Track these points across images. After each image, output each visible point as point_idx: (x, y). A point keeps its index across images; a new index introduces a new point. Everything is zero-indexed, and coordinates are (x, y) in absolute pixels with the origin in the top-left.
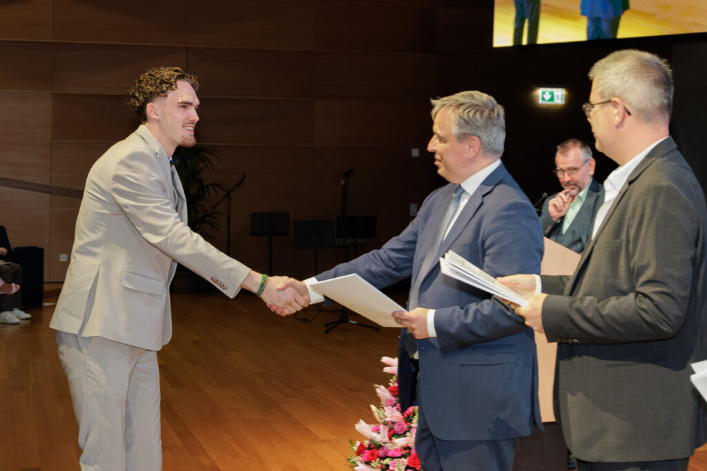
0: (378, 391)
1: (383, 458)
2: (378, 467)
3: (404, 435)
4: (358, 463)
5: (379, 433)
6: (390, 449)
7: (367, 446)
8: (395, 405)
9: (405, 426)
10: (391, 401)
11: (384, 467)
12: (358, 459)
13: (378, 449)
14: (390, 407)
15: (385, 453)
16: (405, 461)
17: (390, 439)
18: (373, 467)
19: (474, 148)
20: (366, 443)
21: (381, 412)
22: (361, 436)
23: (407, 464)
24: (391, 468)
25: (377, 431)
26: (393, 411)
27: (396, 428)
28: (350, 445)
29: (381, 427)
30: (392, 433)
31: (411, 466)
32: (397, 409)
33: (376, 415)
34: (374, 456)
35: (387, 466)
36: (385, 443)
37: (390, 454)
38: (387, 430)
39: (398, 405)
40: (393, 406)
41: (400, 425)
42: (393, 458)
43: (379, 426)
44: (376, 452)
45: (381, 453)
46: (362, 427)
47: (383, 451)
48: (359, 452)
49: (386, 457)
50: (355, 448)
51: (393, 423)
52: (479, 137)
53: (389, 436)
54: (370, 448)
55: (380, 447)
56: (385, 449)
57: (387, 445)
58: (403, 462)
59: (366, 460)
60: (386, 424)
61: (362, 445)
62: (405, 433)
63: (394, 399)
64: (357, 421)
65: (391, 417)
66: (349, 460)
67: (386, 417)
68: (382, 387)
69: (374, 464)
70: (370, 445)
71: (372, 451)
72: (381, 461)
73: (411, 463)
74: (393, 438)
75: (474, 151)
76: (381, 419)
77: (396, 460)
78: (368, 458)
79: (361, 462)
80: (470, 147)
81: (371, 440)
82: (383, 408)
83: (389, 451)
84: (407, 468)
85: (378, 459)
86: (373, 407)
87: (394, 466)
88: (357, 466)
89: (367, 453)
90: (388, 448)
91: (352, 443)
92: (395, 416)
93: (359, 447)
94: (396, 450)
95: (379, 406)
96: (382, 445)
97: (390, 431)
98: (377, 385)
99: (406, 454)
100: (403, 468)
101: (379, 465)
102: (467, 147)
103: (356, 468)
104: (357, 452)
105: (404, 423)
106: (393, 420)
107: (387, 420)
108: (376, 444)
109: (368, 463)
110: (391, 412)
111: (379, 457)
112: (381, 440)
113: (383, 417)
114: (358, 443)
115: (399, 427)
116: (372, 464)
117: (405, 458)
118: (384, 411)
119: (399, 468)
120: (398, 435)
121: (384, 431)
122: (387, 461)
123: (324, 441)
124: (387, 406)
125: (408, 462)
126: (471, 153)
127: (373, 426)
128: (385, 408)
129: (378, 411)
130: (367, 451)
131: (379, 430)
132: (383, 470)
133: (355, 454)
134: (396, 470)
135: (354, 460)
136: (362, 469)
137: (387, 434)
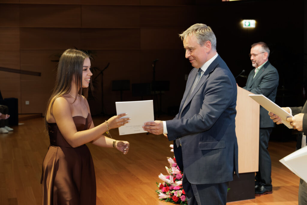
0: (169, 160)
1: (171, 190)
2: (169, 195)
3: (180, 180)
4: (160, 193)
5: (169, 179)
6: (174, 186)
7: (164, 185)
8: (176, 166)
9: (181, 176)
10: (174, 165)
11: (172, 194)
12: (160, 191)
13: (169, 186)
14: (174, 167)
16: (181, 191)
17: (174, 182)
18: (167, 195)
20: (164, 184)
21: (170, 170)
22: (161, 181)
23: (182, 193)
24: (175, 195)
26: (175, 169)
27: (177, 176)
28: (157, 185)
29: (170, 176)
30: (175, 179)
31: (184, 193)
32: (177, 168)
33: (168, 171)
34: (167, 190)
35: (173, 194)
37: (174, 189)
38: (173, 178)
39: (178, 166)
40: (175, 167)
41: (178, 175)
42: (176, 190)
43: (169, 176)
44: (168, 188)
45: (170, 188)
46: (162, 176)
47: (171, 187)
50: (159, 186)
51: (176, 175)
53: (174, 180)
54: (165, 186)
56: (172, 186)
58: (180, 192)
59: (164, 191)
60: (172, 175)
61: (162, 185)
62: (181, 179)
63: (176, 163)
64: (159, 174)
65: (175, 172)
66: (156, 191)
67: (172, 172)
68: (170, 158)
69: (167, 193)
70: (165, 185)
71: (167, 187)
72: (170, 192)
73: (184, 192)
74: (176, 181)
76: (170, 173)
77: (177, 191)
78: (165, 191)
79: (162, 193)
80: (206, 46)
81: (166, 183)
82: (171, 168)
84: (182, 194)
85: (169, 191)
86: (166, 168)
87: (176, 194)
88: (160, 194)
89: (164, 188)
90: (173, 186)
91: (157, 184)
92: (176, 171)
93: (160, 186)
94: (177, 187)
95: (169, 167)
96: (171, 184)
97: (174, 178)
98: (168, 158)
99: (181, 188)
100: (180, 195)
101: (169, 194)
103: (159, 195)
105: (180, 174)
106: (176, 173)
107: (173, 173)
108: (168, 184)
109: (164, 193)
110: (174, 169)
112: (170, 182)
113: (171, 172)
114: (160, 184)
115: (178, 176)
116: (166, 193)
117: (181, 190)
118: (171, 169)
119: (178, 195)
120: (178, 180)
122: (173, 192)
123: (145, 183)
124: (173, 167)
125: (183, 192)
127: (166, 176)
128: (172, 168)
129: (169, 169)
130: (164, 187)
131: (169, 178)
132: (171, 196)
133: (159, 189)
134: (177, 196)
135: (158, 191)
136: (162, 195)
137: (173, 180)
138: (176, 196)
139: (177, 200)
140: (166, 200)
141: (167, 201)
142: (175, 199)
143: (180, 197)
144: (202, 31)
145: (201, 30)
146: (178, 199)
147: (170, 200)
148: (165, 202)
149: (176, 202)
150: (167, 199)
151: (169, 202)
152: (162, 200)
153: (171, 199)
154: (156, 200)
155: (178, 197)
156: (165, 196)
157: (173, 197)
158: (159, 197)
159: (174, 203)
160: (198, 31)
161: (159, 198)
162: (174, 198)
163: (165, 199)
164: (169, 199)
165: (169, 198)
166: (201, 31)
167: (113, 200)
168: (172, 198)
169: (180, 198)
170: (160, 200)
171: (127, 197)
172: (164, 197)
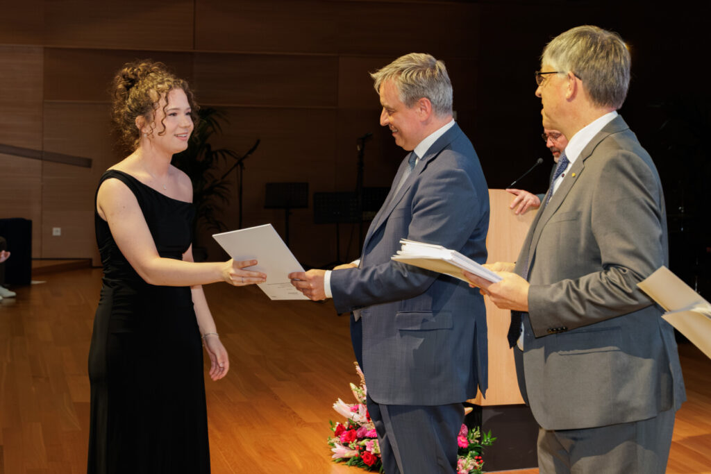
1: (361, 439)
2: (355, 449)
4: (336, 444)
5: (358, 413)
6: (368, 429)
7: (346, 428)
11: (361, 448)
12: (336, 440)
13: (356, 430)
15: (363, 434)
17: (368, 420)
18: (351, 449)
19: (426, 110)
20: (346, 425)
21: (359, 390)
22: (339, 416)
24: (368, 449)
25: (356, 410)
28: (330, 426)
29: (360, 406)
33: (355, 393)
34: (351, 437)
35: (365, 447)
36: (363, 423)
37: (367, 435)
42: (370, 438)
43: (357, 406)
44: (354, 433)
45: (359, 433)
46: (341, 406)
47: (361, 431)
48: (337, 434)
49: (364, 438)
50: (335, 429)
52: (428, 97)
53: (367, 415)
54: (349, 429)
55: (358, 427)
56: (363, 429)
57: (366, 426)
59: (344, 442)
61: (341, 427)
64: (335, 401)
66: (327, 441)
70: (349, 425)
71: (350, 433)
72: (359, 442)
75: (427, 113)
76: (360, 398)
77: (373, 440)
78: (346, 440)
79: (339, 444)
80: (421, 109)
81: (349, 419)
82: (362, 386)
83: (366, 431)
85: (356, 440)
86: (353, 386)
87: (371, 447)
88: (335, 447)
89: (345, 434)
90: (365, 429)
91: (332, 424)
93: (337, 428)
95: (358, 384)
96: (360, 425)
101: (356, 447)
102: (418, 110)
103: (334, 450)
104: (335, 432)
108: (354, 425)
109: (346, 445)
111: (357, 438)
112: (359, 419)
113: (361, 395)
114: (338, 423)
116: (350, 446)
118: (363, 390)
119: (375, 450)
121: (363, 410)
122: (365, 442)
123: (309, 425)
126: (424, 115)
127: (352, 405)
129: (357, 388)
130: (345, 432)
131: (358, 409)
132: (361, 451)
133: (334, 434)
134: (373, 451)
135: (332, 441)
136: (340, 450)
137: (365, 414)
138: (370, 452)
139: (373, 462)
140: (349, 463)
141: (351, 465)
142: (368, 458)
143: (378, 454)
144: (412, 74)
145: (410, 73)
146: (375, 458)
147: (358, 462)
148: (347, 467)
149: (370, 466)
150: (351, 460)
151: (355, 465)
152: (340, 462)
153: (360, 459)
154: (324, 461)
155: (375, 454)
156: (347, 453)
157: (363, 454)
158: (332, 454)
159: (366, 468)
160: (403, 75)
161: (333, 457)
162: (367, 456)
163: (346, 460)
164: (354, 460)
165: (354, 457)
166: (409, 75)
167: (224, 458)
168: (363, 457)
169: (379, 458)
170: (335, 461)
171: (260, 453)
172: (344, 454)
